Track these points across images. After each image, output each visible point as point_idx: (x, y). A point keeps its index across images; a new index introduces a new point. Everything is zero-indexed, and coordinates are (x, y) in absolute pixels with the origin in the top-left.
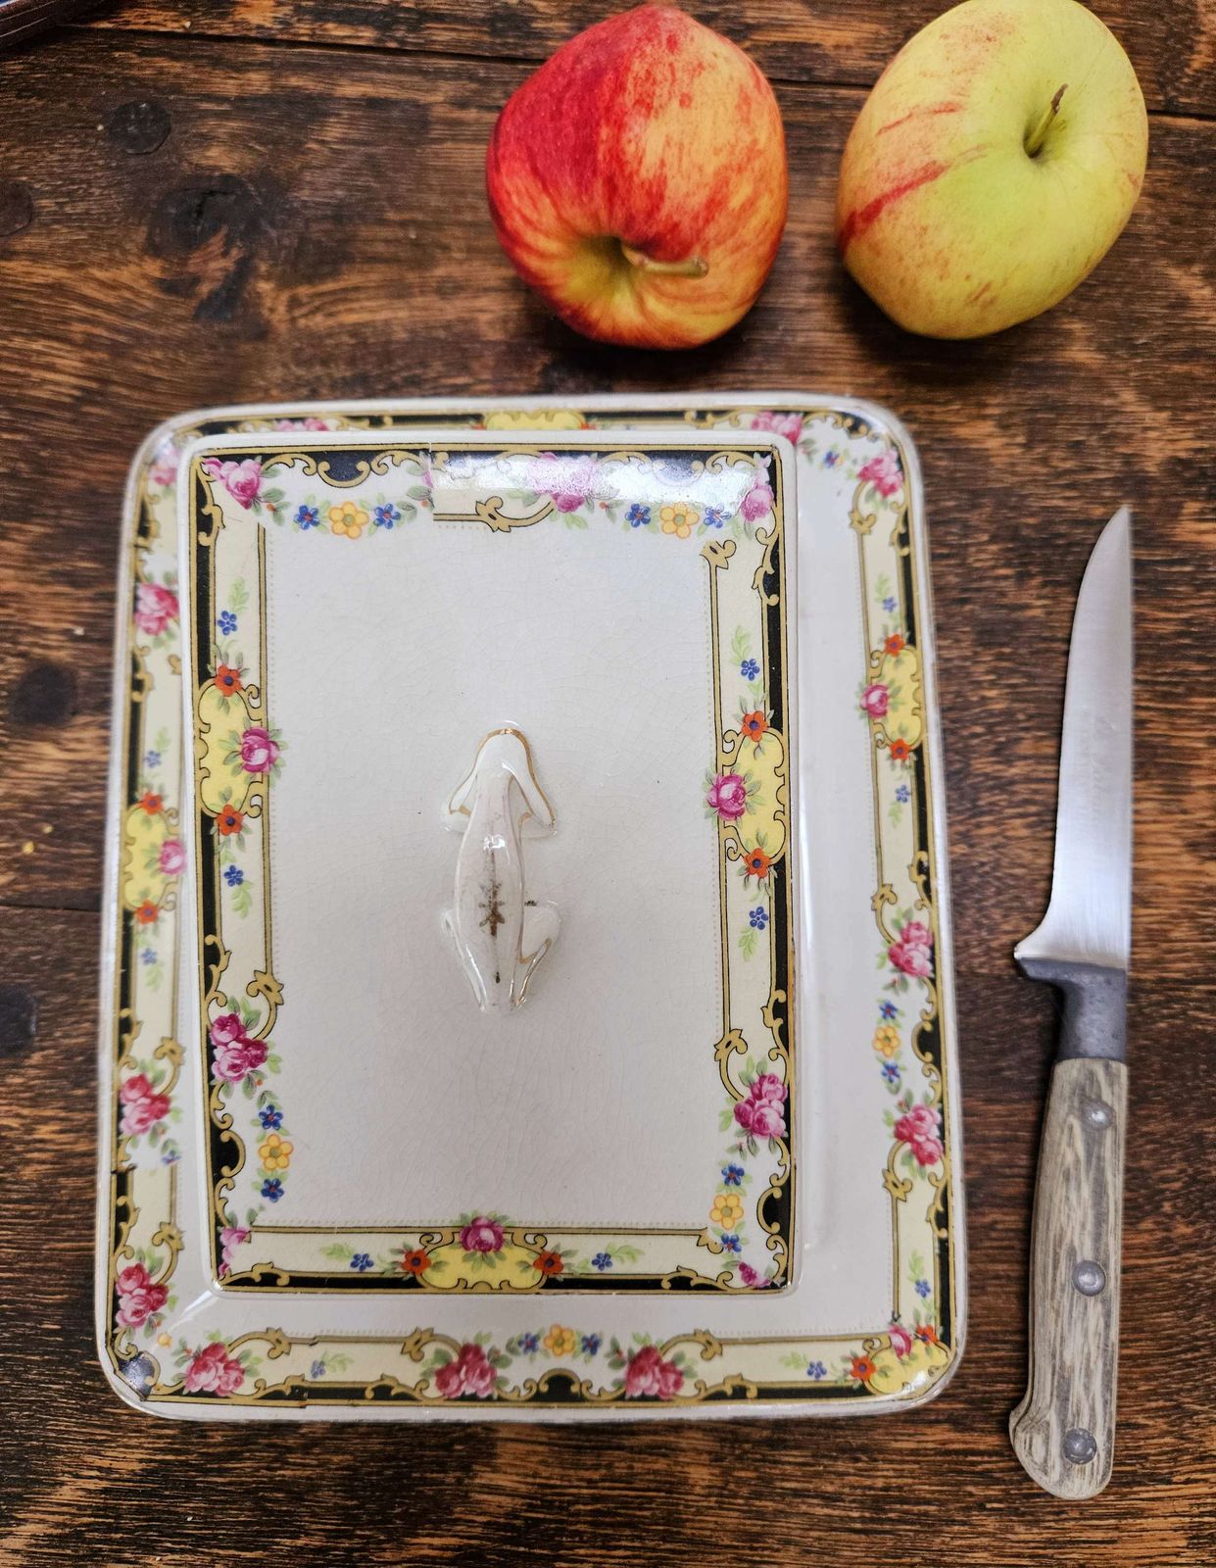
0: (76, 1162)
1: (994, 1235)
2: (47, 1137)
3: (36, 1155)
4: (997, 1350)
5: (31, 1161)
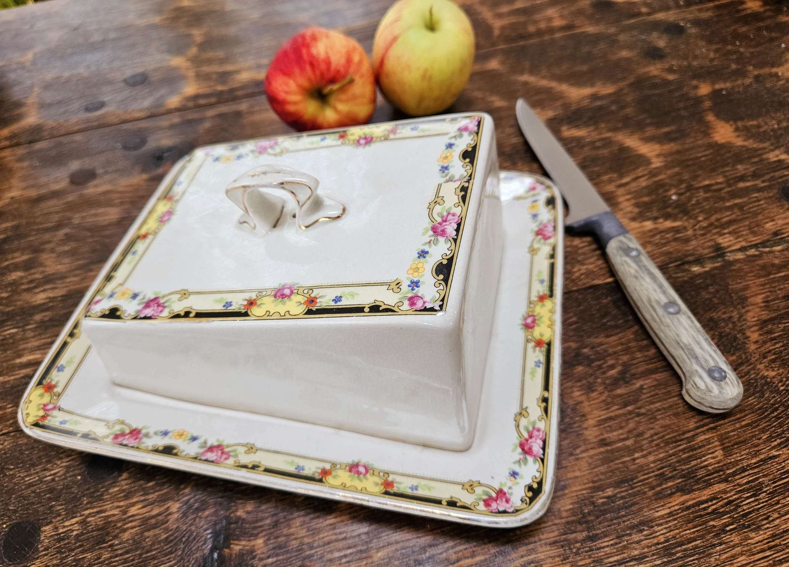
0: (153, 521)
1: (645, 391)
2: (135, 512)
3: (130, 525)
4: (680, 445)
5: (128, 529)
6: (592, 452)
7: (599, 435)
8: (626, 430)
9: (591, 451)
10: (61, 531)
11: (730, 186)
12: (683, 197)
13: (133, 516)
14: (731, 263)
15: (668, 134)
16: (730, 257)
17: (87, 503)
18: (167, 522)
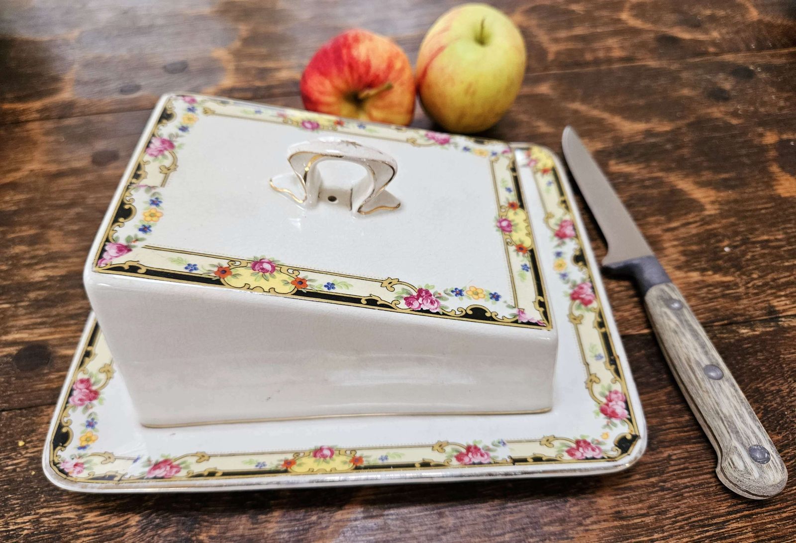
0: (109, 532)
1: (673, 463)
2: (91, 520)
3: (84, 532)
4: (707, 531)
5: (81, 536)
6: (605, 525)
7: (614, 507)
8: (647, 504)
9: (603, 523)
10: (11, 527)
11: (790, 244)
12: (737, 251)
13: (89, 523)
14: (784, 330)
15: (725, 180)
16: (785, 323)
17: (44, 501)
18: (124, 534)
